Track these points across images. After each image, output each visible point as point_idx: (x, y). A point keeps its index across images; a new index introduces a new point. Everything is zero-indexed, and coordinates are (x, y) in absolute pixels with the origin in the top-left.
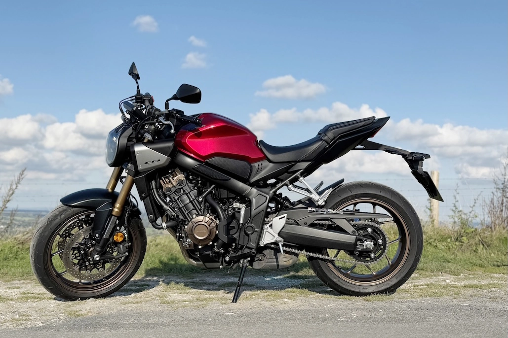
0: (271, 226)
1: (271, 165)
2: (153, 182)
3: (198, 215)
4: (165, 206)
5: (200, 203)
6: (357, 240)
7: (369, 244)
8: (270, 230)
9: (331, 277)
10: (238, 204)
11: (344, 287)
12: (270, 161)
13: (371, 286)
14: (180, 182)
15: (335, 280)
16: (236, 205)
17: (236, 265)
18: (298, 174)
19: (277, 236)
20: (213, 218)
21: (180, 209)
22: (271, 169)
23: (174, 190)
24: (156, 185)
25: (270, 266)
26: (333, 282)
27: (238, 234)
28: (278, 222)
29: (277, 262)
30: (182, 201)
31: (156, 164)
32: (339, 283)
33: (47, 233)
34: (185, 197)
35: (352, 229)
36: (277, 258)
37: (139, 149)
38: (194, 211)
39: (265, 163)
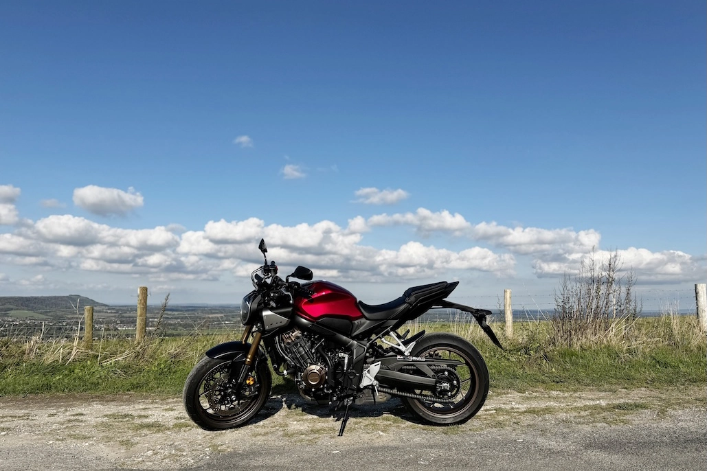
0: (368, 371)
1: (368, 321)
2: (277, 338)
3: (311, 364)
4: (286, 357)
5: (313, 354)
6: (436, 382)
7: (446, 385)
8: (368, 375)
9: (417, 411)
10: (343, 354)
11: (428, 419)
12: (367, 319)
13: (449, 417)
14: (297, 337)
15: (421, 414)
16: (341, 355)
17: (341, 403)
18: (389, 329)
19: (373, 379)
20: (322, 366)
21: (297, 358)
22: (368, 325)
23: (293, 344)
24: (279, 340)
25: (368, 402)
26: (419, 415)
27: (342, 378)
28: (375, 368)
29: (374, 399)
30: (299, 353)
31: (279, 325)
32: (424, 416)
33: (195, 381)
34: (301, 349)
35: (433, 374)
36: (374, 396)
37: (266, 313)
38: (309, 361)
39: (363, 320)
